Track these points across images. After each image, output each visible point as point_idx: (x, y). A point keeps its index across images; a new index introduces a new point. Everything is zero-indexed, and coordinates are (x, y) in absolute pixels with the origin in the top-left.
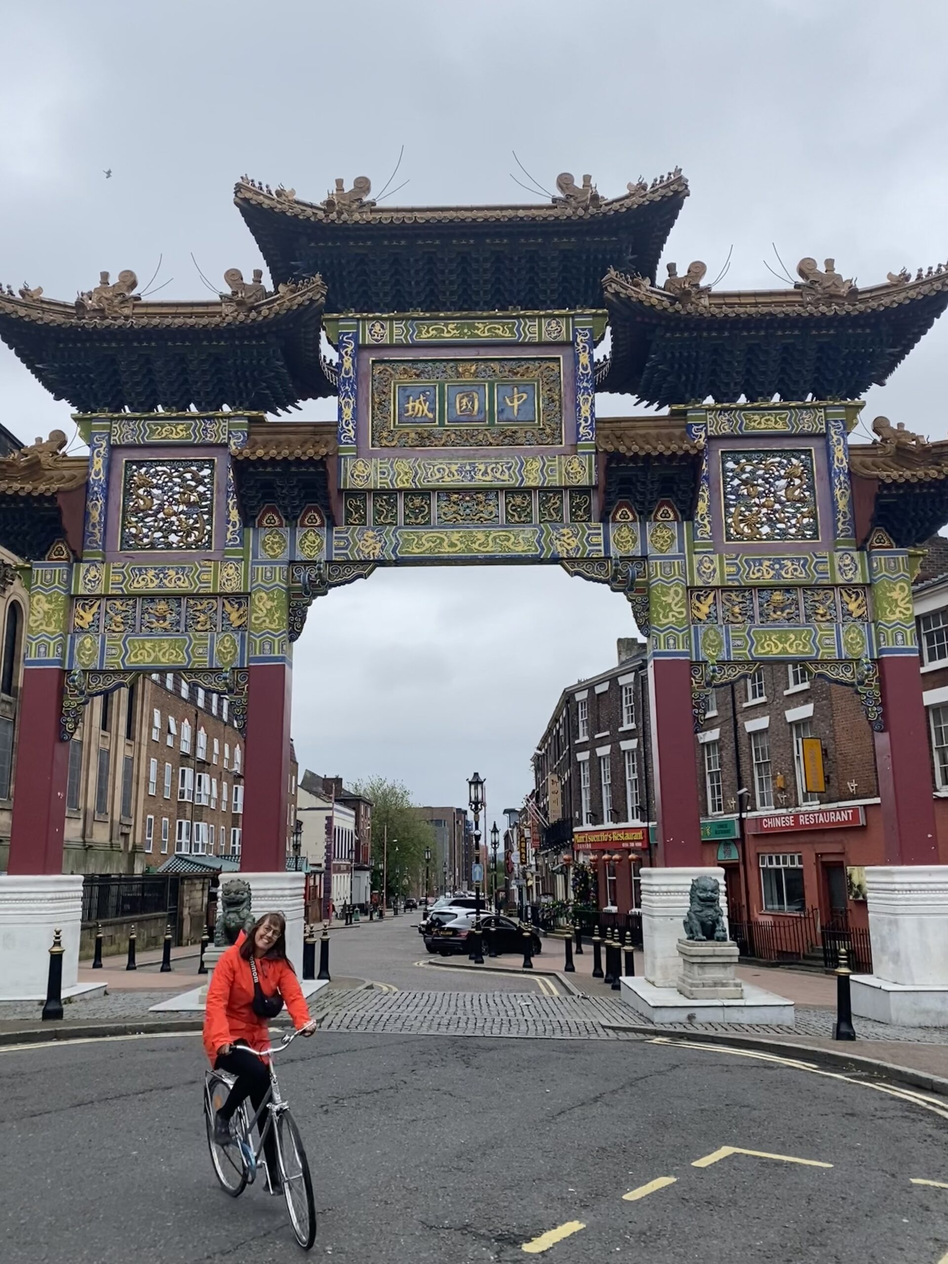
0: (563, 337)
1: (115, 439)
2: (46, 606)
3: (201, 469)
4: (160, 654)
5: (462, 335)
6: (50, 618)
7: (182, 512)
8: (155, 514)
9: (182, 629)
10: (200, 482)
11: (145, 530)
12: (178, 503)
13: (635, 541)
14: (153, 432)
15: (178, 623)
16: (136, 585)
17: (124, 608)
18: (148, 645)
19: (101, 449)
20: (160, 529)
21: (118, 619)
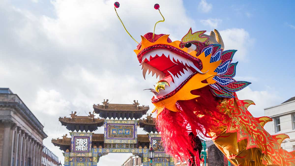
0: (133, 123)
5: (120, 123)
6: (67, 160)
13: (141, 151)
14: (80, 135)
15: (83, 160)
17: (76, 158)
19: (73, 137)
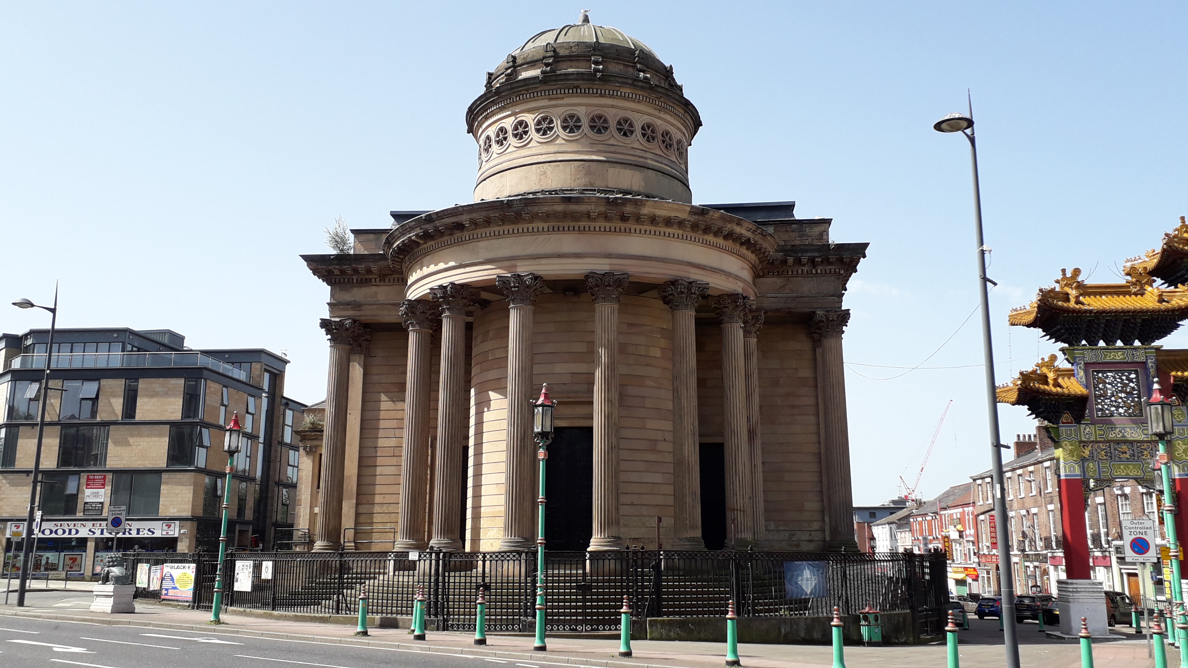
1: (1087, 360)
2: (1070, 447)
3: (1130, 374)
4: (1129, 471)
6: (1073, 453)
7: (1125, 397)
8: (1110, 398)
9: (1136, 458)
10: (1131, 381)
11: (1106, 407)
12: (1121, 392)
14: (1106, 356)
15: (1134, 456)
16: (1110, 436)
17: (1104, 447)
18: (1122, 467)
19: (1081, 365)
20: (1114, 406)
21: (1103, 453)
